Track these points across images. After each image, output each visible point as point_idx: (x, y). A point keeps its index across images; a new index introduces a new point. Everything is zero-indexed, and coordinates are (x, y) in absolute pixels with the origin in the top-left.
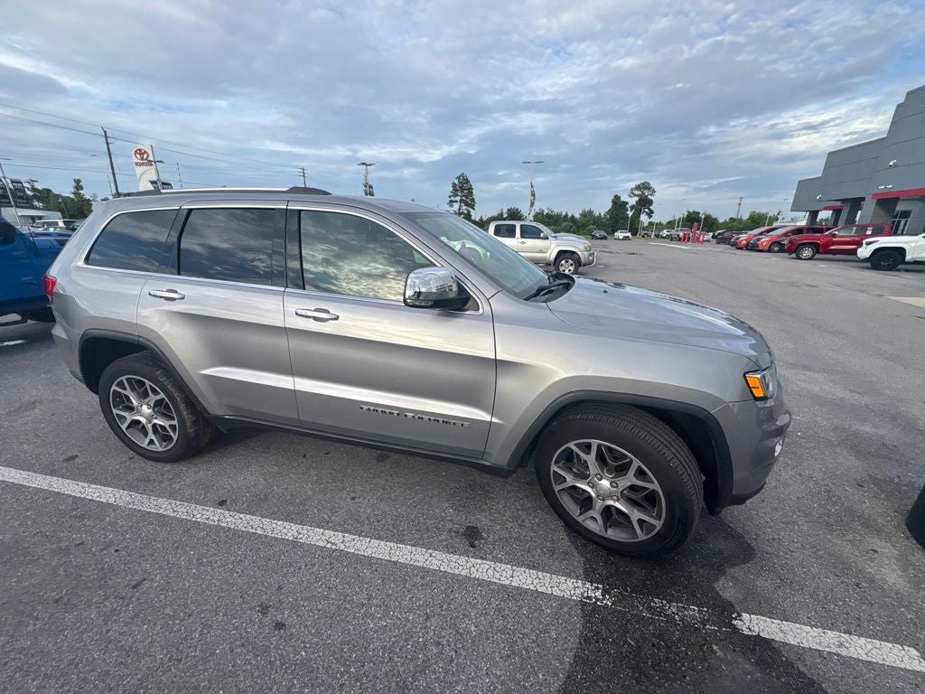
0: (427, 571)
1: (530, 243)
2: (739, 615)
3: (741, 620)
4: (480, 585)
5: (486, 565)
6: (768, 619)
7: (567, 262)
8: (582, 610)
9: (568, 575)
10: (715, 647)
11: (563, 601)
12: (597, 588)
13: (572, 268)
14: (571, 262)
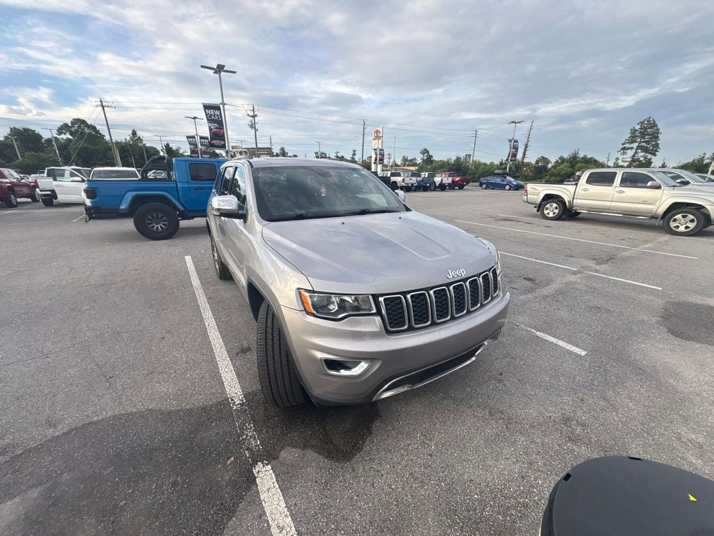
0: (212, 350)
1: (631, 192)
2: (267, 464)
3: (264, 466)
4: (214, 367)
6: (275, 480)
7: (684, 217)
8: (222, 401)
9: (242, 388)
10: (232, 459)
11: (224, 392)
12: (242, 400)
13: (692, 225)
14: (691, 217)
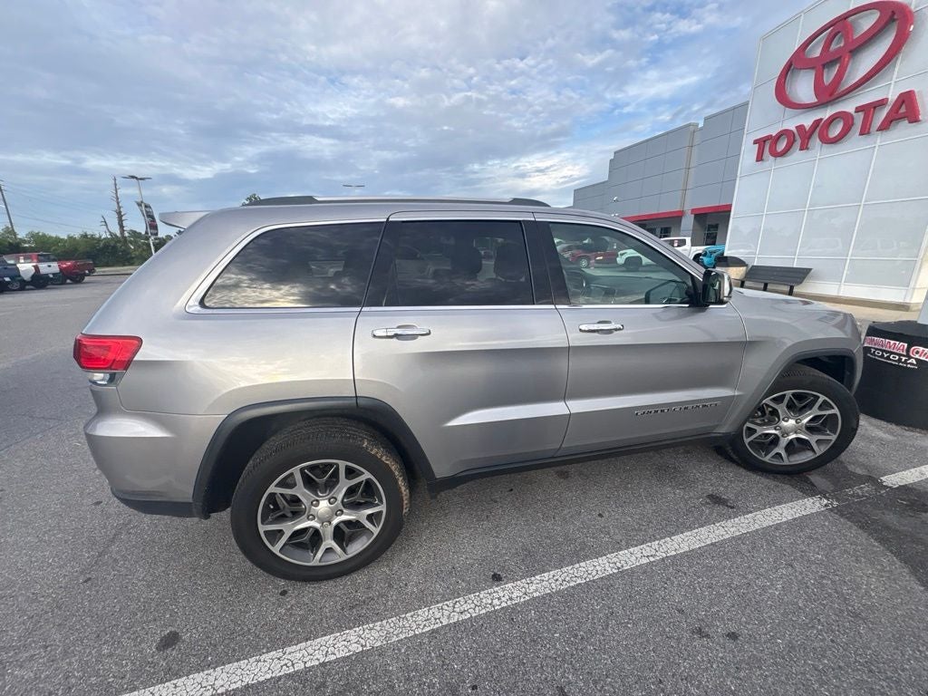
0: (739, 538)
2: (880, 480)
3: (884, 482)
5: (759, 515)
6: (890, 476)
8: (835, 513)
